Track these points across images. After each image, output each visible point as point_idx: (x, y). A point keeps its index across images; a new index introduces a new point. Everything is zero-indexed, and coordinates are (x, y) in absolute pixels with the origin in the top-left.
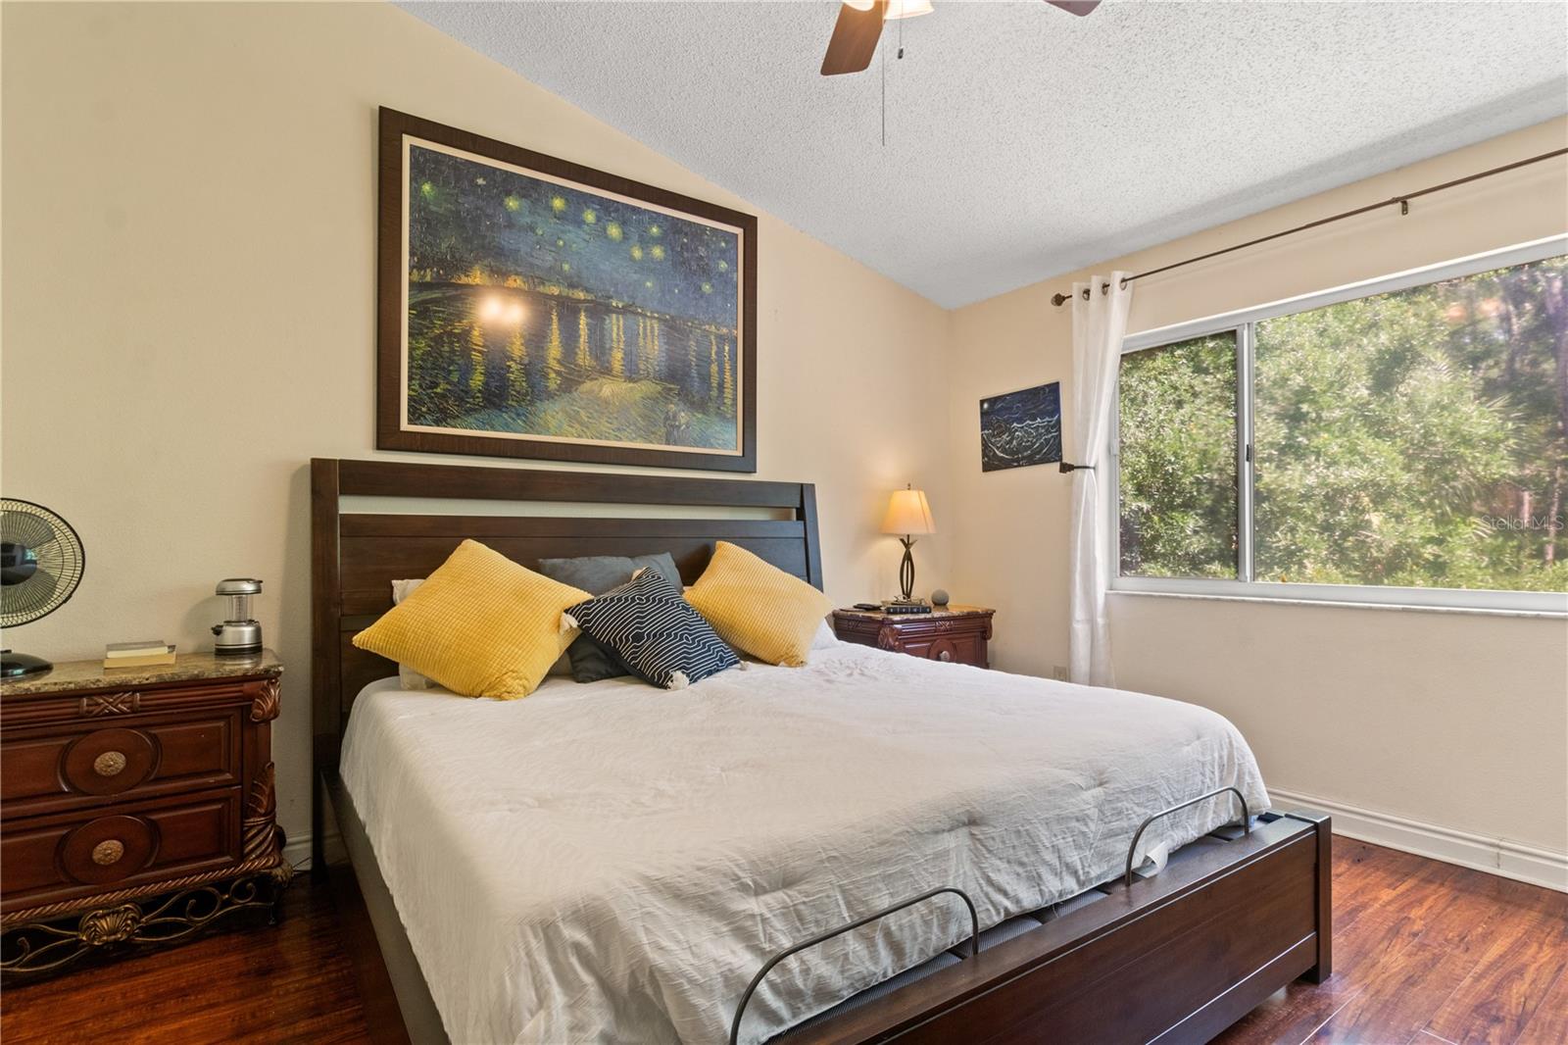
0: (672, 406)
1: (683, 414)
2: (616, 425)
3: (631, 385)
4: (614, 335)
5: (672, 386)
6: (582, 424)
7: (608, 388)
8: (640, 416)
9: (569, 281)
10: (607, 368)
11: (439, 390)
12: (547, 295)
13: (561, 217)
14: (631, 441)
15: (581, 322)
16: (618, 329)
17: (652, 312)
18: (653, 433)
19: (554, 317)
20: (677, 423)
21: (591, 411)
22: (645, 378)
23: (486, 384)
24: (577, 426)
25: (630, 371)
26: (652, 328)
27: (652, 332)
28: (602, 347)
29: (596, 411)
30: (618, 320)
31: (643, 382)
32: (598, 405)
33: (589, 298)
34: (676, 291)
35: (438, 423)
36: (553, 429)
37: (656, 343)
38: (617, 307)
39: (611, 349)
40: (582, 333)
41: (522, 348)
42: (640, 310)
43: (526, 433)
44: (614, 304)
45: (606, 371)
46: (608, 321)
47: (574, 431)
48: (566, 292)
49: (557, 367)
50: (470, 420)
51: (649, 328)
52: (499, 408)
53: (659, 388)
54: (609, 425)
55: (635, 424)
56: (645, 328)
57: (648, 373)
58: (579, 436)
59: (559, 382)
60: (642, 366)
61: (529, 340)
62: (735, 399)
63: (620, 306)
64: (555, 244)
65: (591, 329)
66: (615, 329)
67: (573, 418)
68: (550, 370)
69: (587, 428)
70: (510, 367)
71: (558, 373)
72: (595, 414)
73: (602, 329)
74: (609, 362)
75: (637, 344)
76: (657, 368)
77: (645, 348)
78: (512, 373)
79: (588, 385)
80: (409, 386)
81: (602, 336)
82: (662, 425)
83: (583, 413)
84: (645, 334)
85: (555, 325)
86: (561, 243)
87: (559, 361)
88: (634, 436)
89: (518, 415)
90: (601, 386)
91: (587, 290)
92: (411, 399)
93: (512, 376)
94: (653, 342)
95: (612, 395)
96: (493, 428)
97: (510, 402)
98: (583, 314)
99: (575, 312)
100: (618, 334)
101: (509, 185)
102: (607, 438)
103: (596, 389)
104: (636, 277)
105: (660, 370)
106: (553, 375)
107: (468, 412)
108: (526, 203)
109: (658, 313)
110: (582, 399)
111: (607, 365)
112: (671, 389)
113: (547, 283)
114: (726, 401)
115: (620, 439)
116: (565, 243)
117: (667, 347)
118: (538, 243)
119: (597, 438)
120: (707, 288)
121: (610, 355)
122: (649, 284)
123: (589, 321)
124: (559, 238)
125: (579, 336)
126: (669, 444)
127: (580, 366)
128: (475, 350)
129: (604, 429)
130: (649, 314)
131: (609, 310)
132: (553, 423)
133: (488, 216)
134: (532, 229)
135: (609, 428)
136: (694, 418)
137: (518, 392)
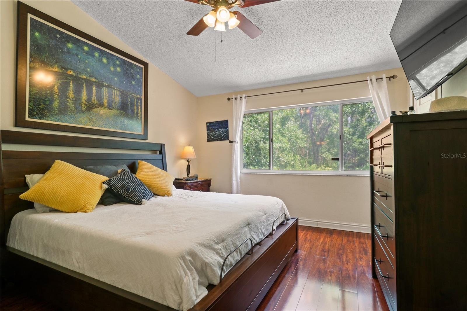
0: (123, 118)
1: (126, 121)
2: (105, 123)
3: (110, 110)
4: (105, 94)
5: (123, 112)
6: (93, 122)
7: (102, 111)
8: (113, 121)
9: (89, 74)
10: (102, 104)
11: (41, 107)
12: (82, 78)
13: (87, 53)
14: (109, 128)
15: (94, 88)
16: (106, 92)
17: (117, 88)
18: (117, 126)
19: (84, 86)
20: (124, 124)
21: (97, 118)
22: (114, 109)
23: (59, 106)
24: (92, 122)
25: (109, 106)
26: (117, 93)
27: (117, 94)
28: (100, 97)
29: (98, 118)
30: (106, 89)
31: (114, 110)
32: (99, 116)
33: (96, 81)
34: (124, 82)
35: (40, 118)
36: (83, 123)
37: (118, 98)
38: (106, 85)
39: (103, 98)
40: (94, 92)
41: (73, 95)
42: (113, 87)
43: (74, 124)
44: (105, 84)
45: (101, 105)
46: (102, 89)
47: (91, 124)
48: (88, 78)
49: (85, 103)
50: (53, 118)
51: (116, 93)
52: (64, 115)
53: (119, 112)
54: (102, 123)
55: (111, 123)
56: (114, 93)
57: (115, 107)
58: (93, 126)
59: (86, 108)
60: (113, 105)
61: (75, 92)
62: (141, 117)
63: (107, 85)
64: (85, 62)
65: (97, 91)
66: (105, 92)
67: (90, 120)
68: (83, 103)
69: (95, 123)
70: (68, 101)
71: (86, 105)
72: (98, 119)
73: (101, 92)
74: (103, 103)
75: (112, 97)
76: (118, 106)
77: (114, 99)
78: (69, 103)
79: (96, 109)
80: (29, 104)
81: (101, 94)
82: (119, 124)
83: (94, 118)
84: (114, 94)
85: (84, 89)
86: (87, 61)
87: (86, 101)
88: (110, 127)
89: (71, 118)
90: (100, 110)
91: (96, 78)
92: (29, 109)
93: (69, 104)
94: (117, 98)
95: (104, 113)
96: (62, 121)
97: (68, 113)
98: (94, 86)
99: (92, 85)
100: (106, 94)
101: (69, 39)
102: (102, 127)
103: (99, 111)
104: (112, 76)
105: (119, 106)
106: (84, 105)
107: (52, 115)
108: (75, 46)
109: (118, 88)
110: (93, 114)
111: (102, 103)
112: (122, 113)
113: (82, 74)
114: (139, 118)
115: (106, 128)
116: (88, 62)
117: (121, 99)
118: (79, 60)
119: (99, 127)
120: (133, 82)
121: (103, 100)
122: (116, 79)
123: (96, 88)
124: (86, 60)
125: (93, 93)
126: (121, 130)
127: (93, 103)
128: (55, 94)
129: (101, 124)
130: (116, 88)
131: (103, 86)
132: (83, 121)
133: (61, 48)
134: (77, 55)
135: (102, 124)
136: (129, 123)
137: (71, 110)
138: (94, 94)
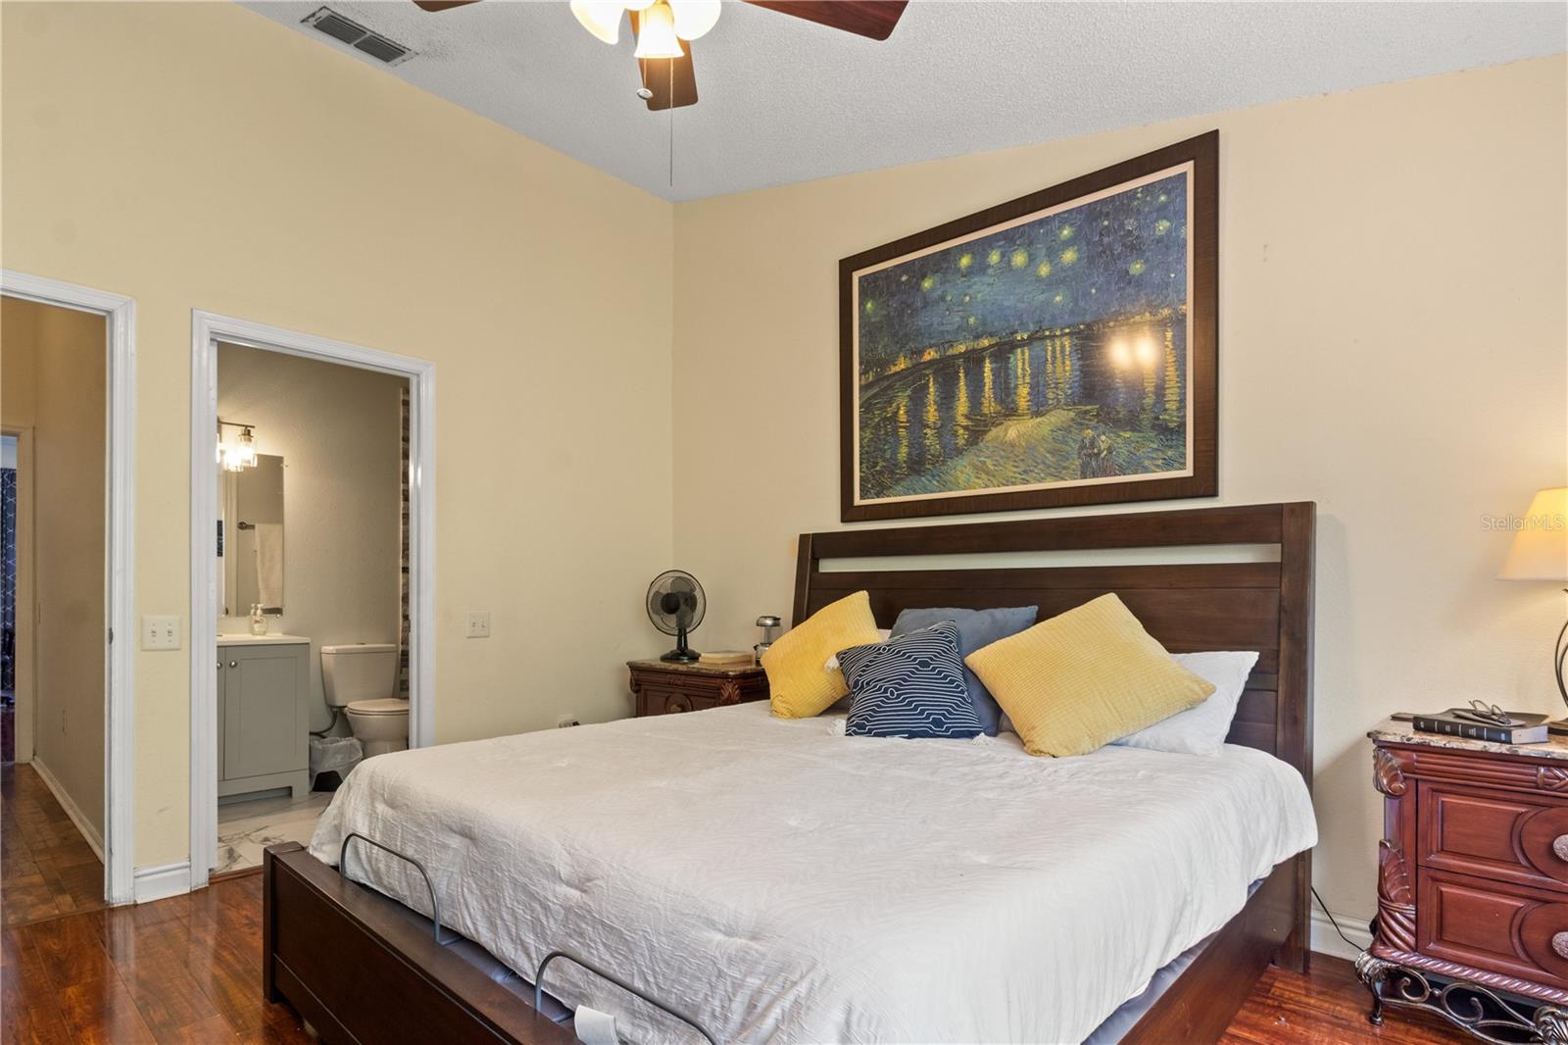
0: (1089, 431)
1: (1103, 438)
2: (1023, 467)
3: (1039, 419)
4: (1020, 371)
5: (1089, 408)
6: (987, 473)
7: (1013, 431)
8: (1049, 452)
9: (974, 334)
10: (1012, 408)
11: (878, 468)
12: (956, 355)
13: (969, 273)
14: (1040, 481)
15: (986, 370)
16: (1024, 363)
17: (1062, 329)
18: (1064, 468)
19: (961, 375)
20: (1096, 451)
21: (997, 458)
22: (1055, 408)
23: (909, 454)
24: (984, 476)
25: (1037, 404)
26: (1063, 347)
27: (1063, 351)
28: (1007, 388)
29: (1002, 457)
30: (1023, 353)
31: (1053, 413)
32: (1003, 450)
33: (994, 342)
34: (1093, 291)
35: (878, 495)
36: (961, 486)
37: (1068, 362)
38: (1023, 339)
39: (1016, 387)
40: (987, 380)
41: (936, 414)
42: (1047, 333)
43: (940, 492)
44: (1019, 338)
45: (1010, 412)
46: (1012, 360)
47: (980, 482)
48: (971, 345)
49: (965, 422)
50: (899, 488)
51: (1058, 348)
52: (918, 473)
53: (1072, 414)
54: (1015, 469)
55: (1044, 463)
56: (1054, 351)
57: (1059, 401)
58: (987, 486)
59: (966, 437)
60: (1051, 395)
61: (941, 404)
63: (1025, 337)
64: (962, 303)
65: (995, 373)
66: (1020, 364)
67: (980, 469)
68: (959, 428)
69: (994, 476)
70: (926, 434)
71: (966, 428)
72: (1001, 461)
73: (1007, 368)
74: (1014, 402)
75: (1044, 372)
76: (1070, 392)
77: (1054, 372)
78: (928, 439)
79: (994, 432)
80: (861, 469)
81: (1007, 375)
82: (1076, 456)
83: (989, 463)
84: (1054, 357)
85: (962, 383)
86: (968, 298)
87: (967, 417)
88: (1042, 475)
89: (933, 476)
90: (1006, 430)
91: (991, 335)
92: (862, 479)
93: (928, 442)
94: (1064, 363)
95: (1018, 437)
96: (916, 493)
97: (927, 466)
98: (987, 361)
99: (980, 362)
100: (1023, 369)
101: (920, 270)
102: (1014, 484)
103: (1002, 434)
104: (1042, 297)
105: (1072, 393)
106: (961, 431)
107: (897, 481)
108: (938, 277)
109: (1069, 328)
110: (988, 448)
111: (1012, 405)
112: (1086, 412)
113: (955, 344)
114: (1167, 406)
115: (1028, 482)
116: (971, 298)
117: (1081, 363)
118: (948, 310)
119: (1004, 485)
120: (1137, 268)
121: (1015, 393)
122: (1058, 299)
123: (994, 365)
124: (966, 295)
125: (984, 386)
126: (1085, 478)
127: (986, 415)
128: (901, 427)
129: (1011, 474)
130: (1058, 333)
131: (1013, 346)
132: (962, 478)
133: (908, 306)
134: (942, 298)
135: (1015, 472)
136: (1119, 440)
137: (933, 456)
138: (987, 388)
